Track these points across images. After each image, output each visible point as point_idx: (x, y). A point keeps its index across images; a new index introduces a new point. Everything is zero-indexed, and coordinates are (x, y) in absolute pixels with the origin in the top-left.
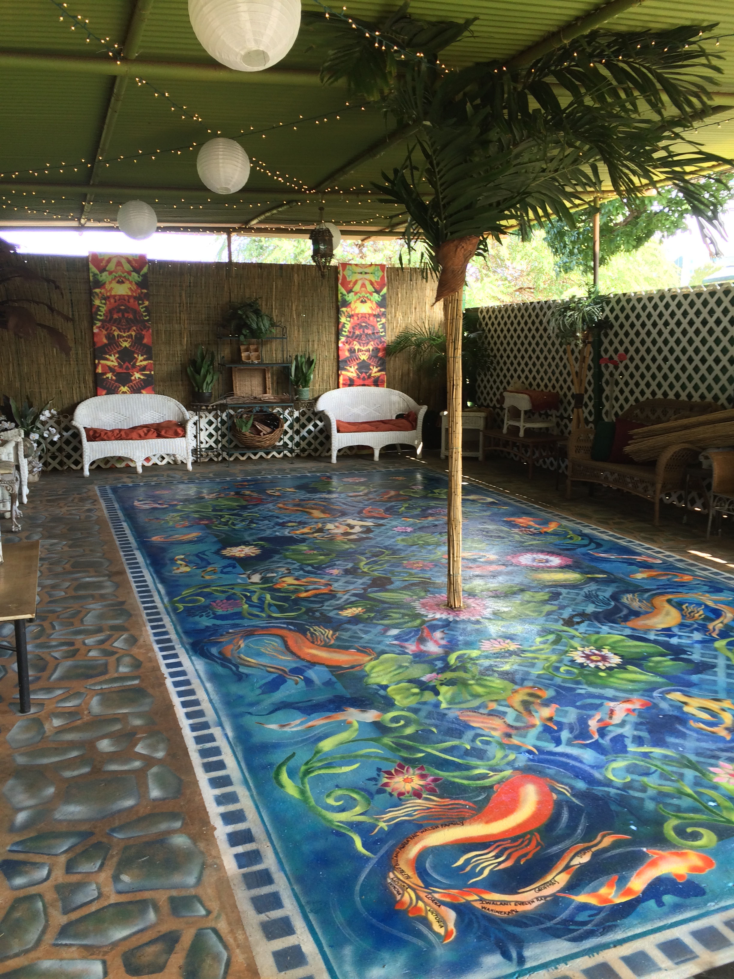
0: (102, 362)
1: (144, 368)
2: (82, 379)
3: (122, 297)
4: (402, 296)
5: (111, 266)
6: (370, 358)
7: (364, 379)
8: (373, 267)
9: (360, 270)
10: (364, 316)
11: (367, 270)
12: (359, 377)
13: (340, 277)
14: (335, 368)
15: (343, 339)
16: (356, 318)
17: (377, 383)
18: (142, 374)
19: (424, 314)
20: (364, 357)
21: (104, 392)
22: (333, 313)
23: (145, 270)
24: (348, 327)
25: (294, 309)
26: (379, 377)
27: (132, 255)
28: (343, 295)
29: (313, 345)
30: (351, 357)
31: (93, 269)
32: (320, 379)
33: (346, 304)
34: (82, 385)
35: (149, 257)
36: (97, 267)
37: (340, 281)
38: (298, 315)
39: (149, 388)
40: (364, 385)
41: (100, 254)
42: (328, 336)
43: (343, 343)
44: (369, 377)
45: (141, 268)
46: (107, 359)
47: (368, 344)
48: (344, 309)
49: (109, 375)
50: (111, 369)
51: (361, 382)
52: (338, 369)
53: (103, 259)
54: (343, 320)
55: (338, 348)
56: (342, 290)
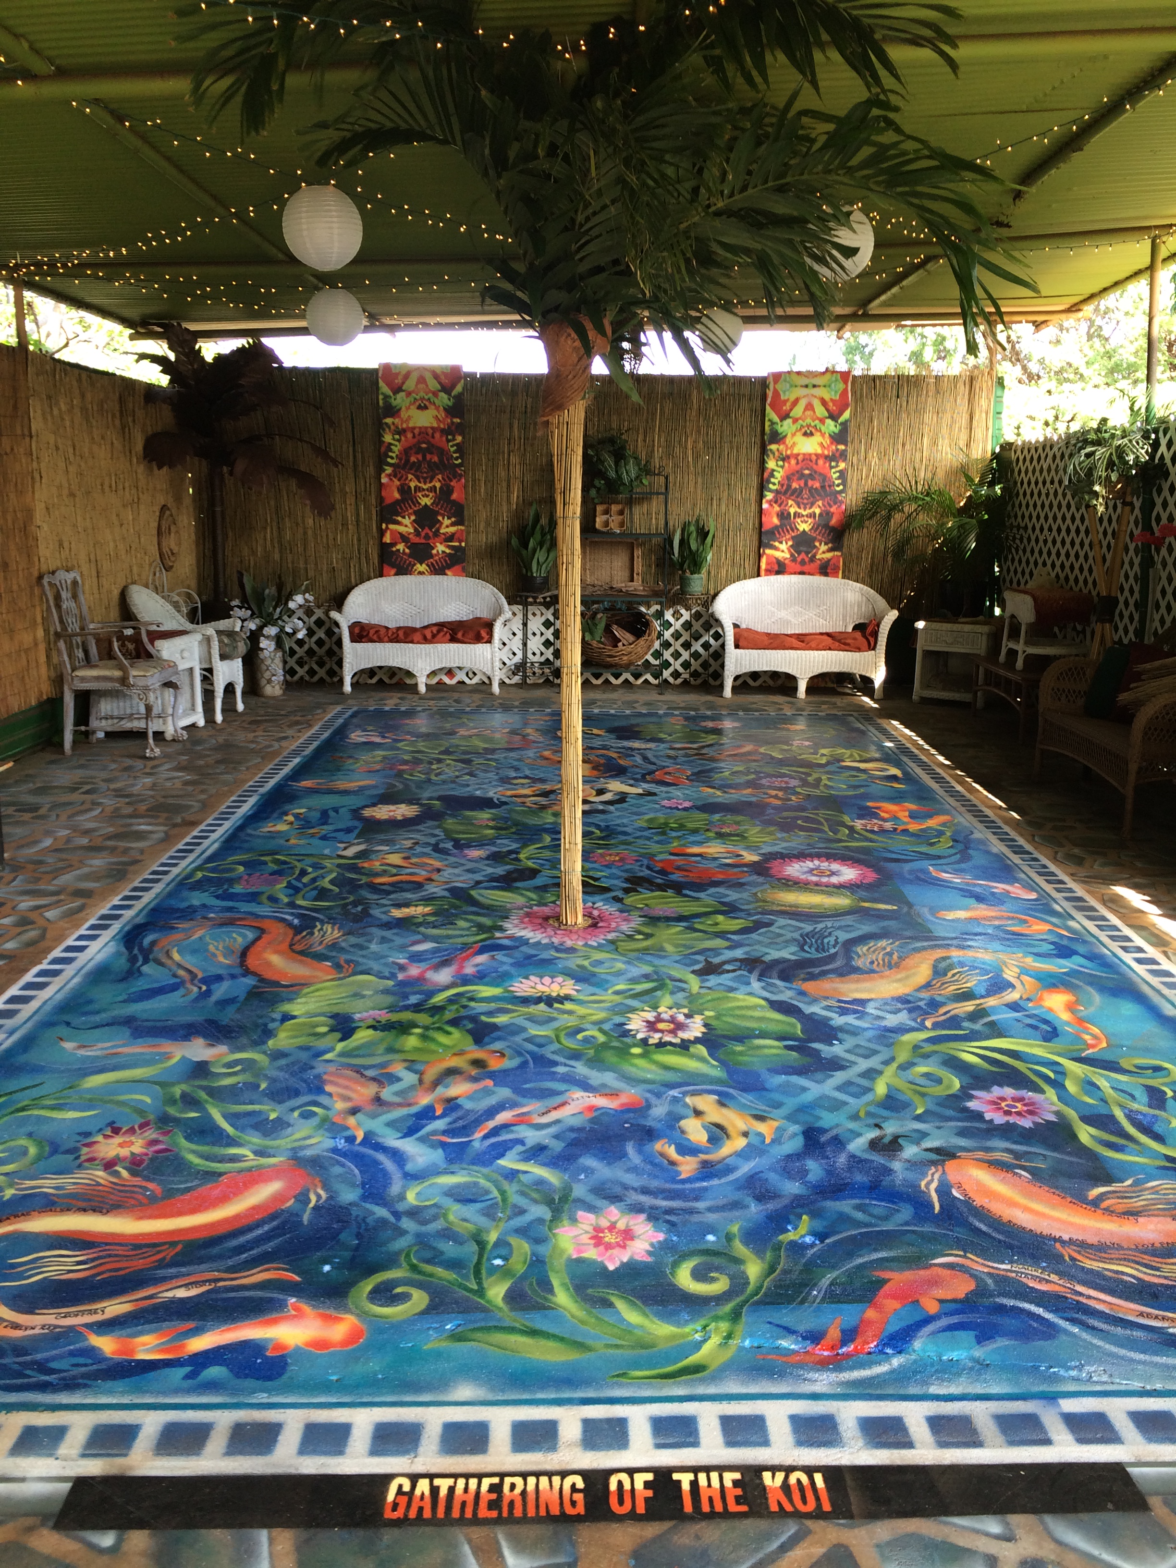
0: (391, 526)
1: (450, 538)
2: (363, 551)
3: (423, 431)
4: (880, 423)
5: (410, 385)
6: (814, 528)
7: (803, 563)
8: (828, 375)
9: (805, 381)
10: (807, 457)
11: (816, 381)
12: (793, 559)
13: (770, 393)
14: (756, 543)
15: (769, 496)
16: (793, 462)
17: (825, 570)
18: (449, 547)
19: (918, 455)
20: (804, 527)
21: (393, 571)
22: (755, 453)
23: (459, 388)
24: (779, 475)
25: (689, 446)
26: (829, 560)
27: (441, 367)
28: (773, 423)
29: (719, 505)
30: (782, 526)
31: (384, 388)
32: (729, 562)
33: (777, 437)
34: (364, 560)
35: (467, 369)
36: (388, 384)
37: (769, 400)
38: (697, 457)
39: (457, 568)
40: (802, 573)
41: (395, 366)
42: (746, 492)
43: (769, 502)
44: (813, 559)
45: (453, 386)
46: (398, 523)
47: (812, 505)
48: (773, 447)
49: (401, 547)
50: (404, 538)
51: (798, 568)
52: (760, 544)
53: (398, 374)
54: (771, 464)
55: (761, 510)
56: (771, 414)
